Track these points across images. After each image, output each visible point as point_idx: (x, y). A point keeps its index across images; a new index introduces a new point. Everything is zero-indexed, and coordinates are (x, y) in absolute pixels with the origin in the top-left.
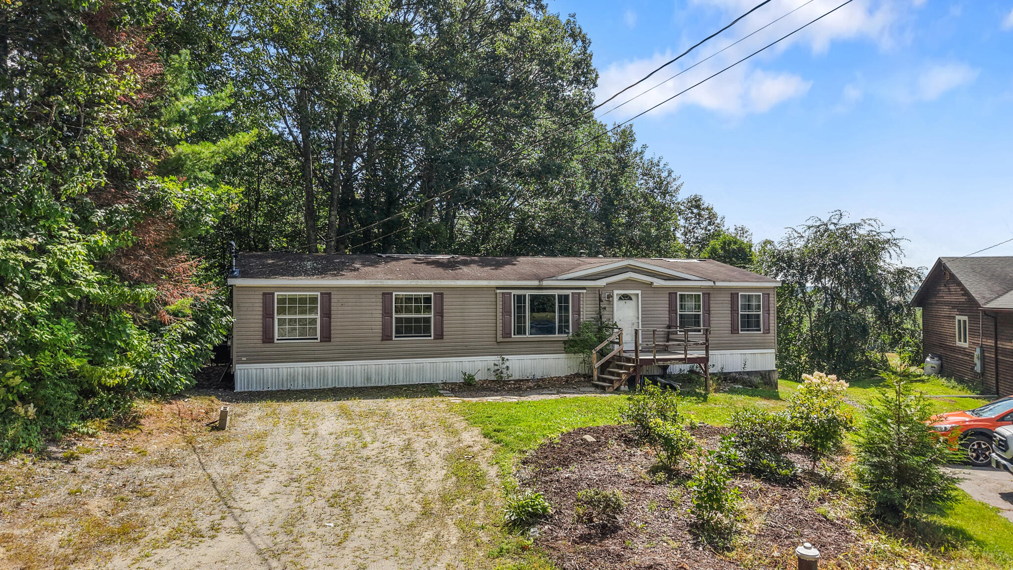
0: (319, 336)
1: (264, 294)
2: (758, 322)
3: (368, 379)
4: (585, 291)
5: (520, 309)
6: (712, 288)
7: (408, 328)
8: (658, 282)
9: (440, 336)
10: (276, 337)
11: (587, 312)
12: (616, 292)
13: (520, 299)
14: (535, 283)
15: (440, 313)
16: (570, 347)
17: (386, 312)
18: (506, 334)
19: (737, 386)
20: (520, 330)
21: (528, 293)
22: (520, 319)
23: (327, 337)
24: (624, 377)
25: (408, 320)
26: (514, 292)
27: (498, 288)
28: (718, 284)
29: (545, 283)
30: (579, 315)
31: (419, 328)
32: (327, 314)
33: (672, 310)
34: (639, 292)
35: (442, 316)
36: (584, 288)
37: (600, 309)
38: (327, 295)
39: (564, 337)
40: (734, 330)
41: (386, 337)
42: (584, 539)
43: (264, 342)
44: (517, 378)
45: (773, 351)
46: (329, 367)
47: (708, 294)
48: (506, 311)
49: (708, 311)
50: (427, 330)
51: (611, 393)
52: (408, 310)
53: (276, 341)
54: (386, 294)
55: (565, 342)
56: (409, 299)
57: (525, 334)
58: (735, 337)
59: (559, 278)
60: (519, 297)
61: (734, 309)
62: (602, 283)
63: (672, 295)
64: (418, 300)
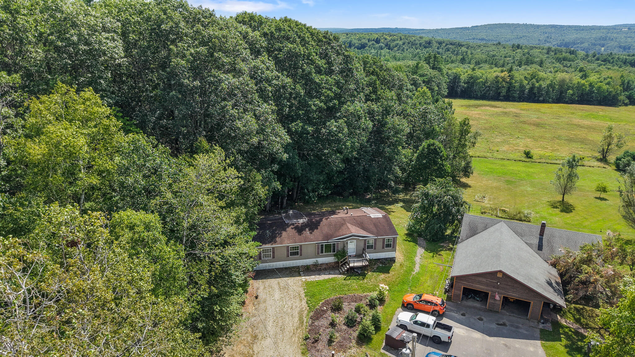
2: (391, 245)
3: (284, 266)
4: (340, 242)
5: (322, 248)
6: (377, 238)
7: (293, 254)
8: (361, 238)
9: (301, 255)
11: (340, 247)
12: (349, 241)
14: (326, 242)
15: (301, 250)
16: (335, 255)
17: (288, 251)
18: (318, 254)
19: (380, 265)
21: (324, 244)
22: (322, 250)
23: (273, 257)
24: (346, 270)
25: (293, 252)
26: (320, 244)
27: (316, 243)
28: (379, 237)
29: (329, 241)
30: (338, 248)
31: (296, 253)
32: (274, 253)
33: (365, 244)
34: (356, 241)
37: (344, 247)
38: (273, 248)
39: (334, 253)
40: (383, 248)
41: (288, 256)
42: (313, 343)
43: (259, 259)
44: (321, 263)
46: (274, 263)
47: (376, 240)
48: (318, 248)
49: (375, 244)
50: (298, 254)
51: (342, 274)
52: (293, 250)
53: (262, 259)
54: (288, 247)
56: (293, 248)
57: (323, 253)
58: (383, 250)
59: (333, 239)
60: (322, 245)
61: (384, 243)
62: (345, 240)
63: (365, 240)
64: (295, 247)
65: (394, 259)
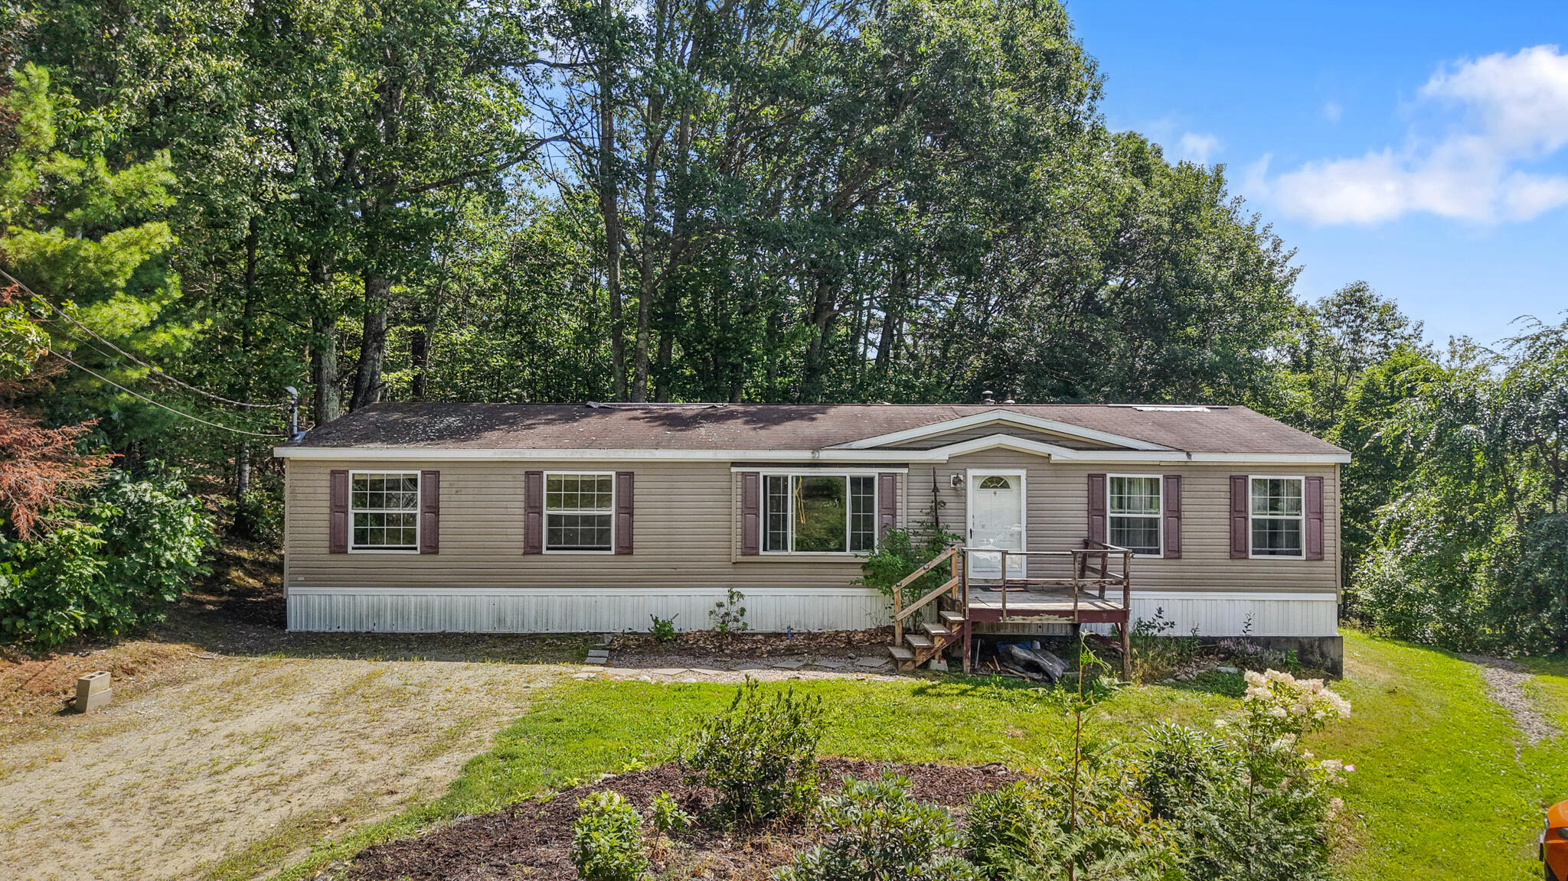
0: (418, 544)
1: (333, 473)
2: (1297, 536)
3: (501, 621)
4: (905, 471)
5: (777, 503)
6: (1185, 466)
7: (564, 534)
8: (1060, 454)
9: (626, 549)
10: (351, 543)
11: (910, 511)
12: (971, 473)
13: (776, 485)
14: (806, 455)
15: (627, 509)
16: (877, 576)
17: (532, 507)
18: (750, 549)
19: (1223, 669)
20: (777, 542)
21: (791, 473)
22: (777, 522)
23: (431, 545)
24: (938, 643)
25: (572, 520)
26: (764, 471)
27: (734, 464)
28: (1198, 457)
29: (824, 455)
30: (894, 516)
31: (593, 534)
32: (432, 508)
33: (1095, 508)
34: (1023, 473)
35: (631, 514)
36: (905, 465)
37: (937, 505)
38: (433, 474)
39: (864, 555)
40: (1237, 551)
41: (532, 548)
43: (331, 552)
44: (771, 629)
45: (1333, 597)
46: (436, 597)
47: (1175, 479)
48: (749, 508)
49: (1175, 512)
50: (604, 536)
52: (570, 502)
53: (350, 550)
54: (532, 474)
55: (865, 566)
56: (571, 484)
57: (785, 548)
58: (1239, 566)
59: (855, 445)
60: (776, 480)
61: (1237, 508)
62: (941, 455)
63: (1095, 479)
64: (588, 484)
65: (1331, 650)
